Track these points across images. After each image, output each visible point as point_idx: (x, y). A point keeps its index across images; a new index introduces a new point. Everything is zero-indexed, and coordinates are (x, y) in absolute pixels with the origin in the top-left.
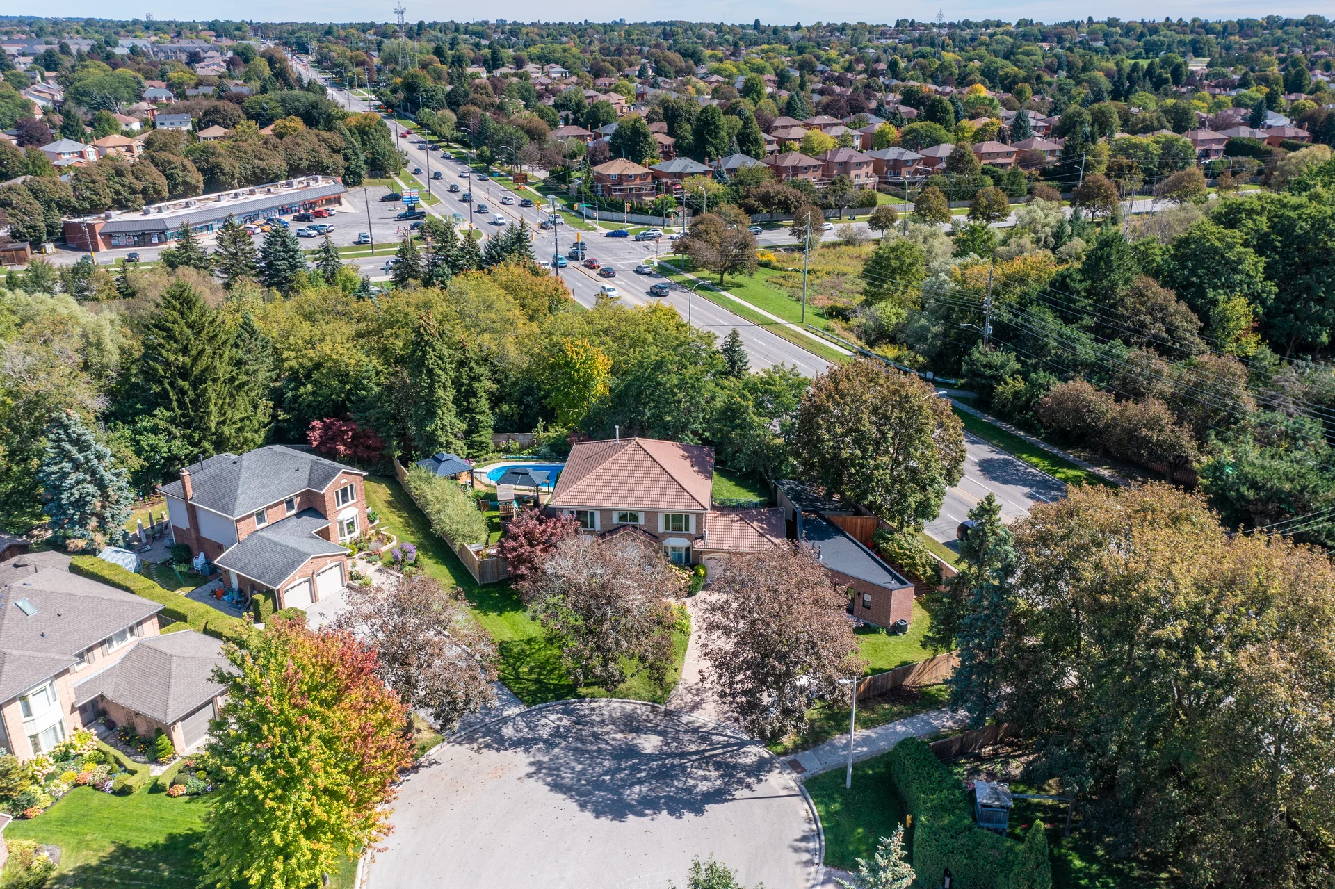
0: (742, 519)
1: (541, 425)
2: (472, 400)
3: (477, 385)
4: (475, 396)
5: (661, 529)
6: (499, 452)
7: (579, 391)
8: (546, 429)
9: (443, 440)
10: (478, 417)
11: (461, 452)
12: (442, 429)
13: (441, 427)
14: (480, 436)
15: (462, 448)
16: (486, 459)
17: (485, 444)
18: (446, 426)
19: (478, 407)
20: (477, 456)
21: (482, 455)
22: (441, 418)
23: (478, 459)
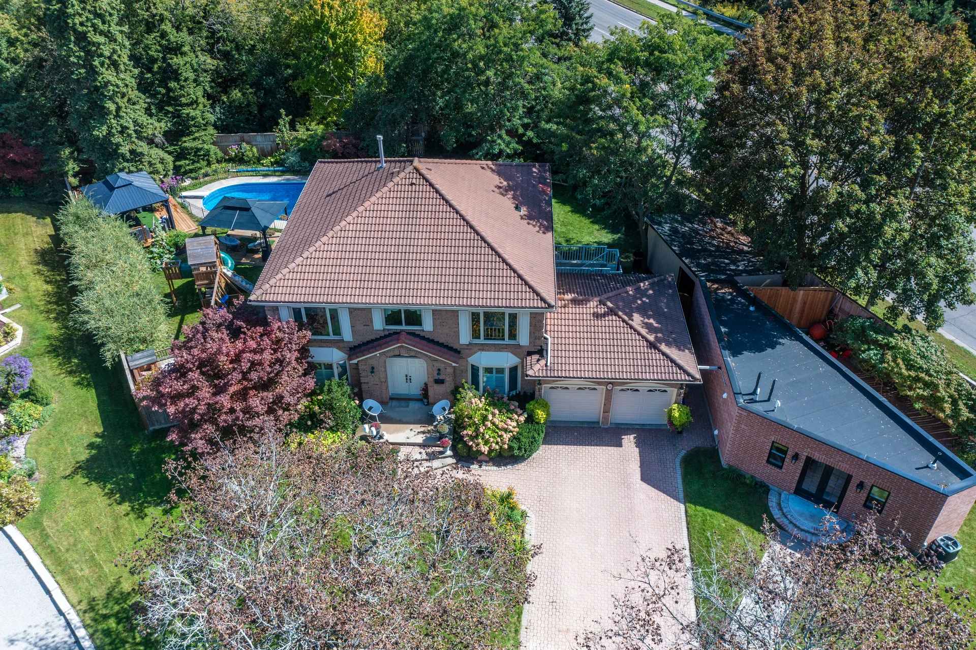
0: (612, 312)
1: (284, 120)
2: (172, 84)
3: (176, 61)
4: (177, 80)
5: (465, 337)
7: (337, 67)
8: (293, 127)
9: (124, 150)
10: (186, 111)
11: (160, 167)
12: (122, 133)
13: (119, 129)
14: (194, 139)
15: (162, 161)
16: (206, 175)
17: (202, 153)
18: (127, 128)
19: (184, 96)
20: (191, 171)
21: (200, 168)
22: (117, 116)
23: (192, 175)
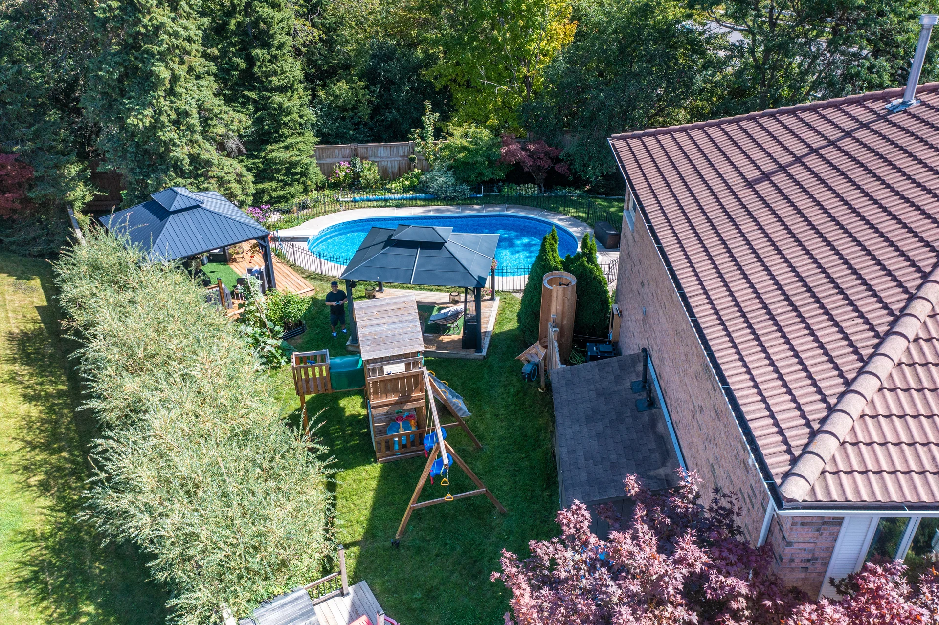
1: (430, 119)
2: (258, 52)
4: (266, 45)
6: (335, 186)
7: (515, 36)
8: (441, 131)
9: (181, 152)
10: (277, 98)
11: (236, 187)
12: (176, 123)
13: (174, 116)
14: (287, 148)
15: (239, 178)
16: (304, 206)
17: (299, 170)
18: (187, 114)
19: (275, 73)
20: (280, 199)
21: (293, 196)
22: (171, 92)
23: (283, 206)
